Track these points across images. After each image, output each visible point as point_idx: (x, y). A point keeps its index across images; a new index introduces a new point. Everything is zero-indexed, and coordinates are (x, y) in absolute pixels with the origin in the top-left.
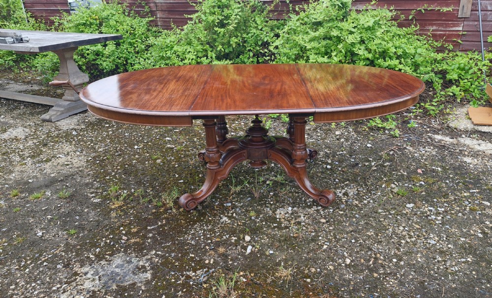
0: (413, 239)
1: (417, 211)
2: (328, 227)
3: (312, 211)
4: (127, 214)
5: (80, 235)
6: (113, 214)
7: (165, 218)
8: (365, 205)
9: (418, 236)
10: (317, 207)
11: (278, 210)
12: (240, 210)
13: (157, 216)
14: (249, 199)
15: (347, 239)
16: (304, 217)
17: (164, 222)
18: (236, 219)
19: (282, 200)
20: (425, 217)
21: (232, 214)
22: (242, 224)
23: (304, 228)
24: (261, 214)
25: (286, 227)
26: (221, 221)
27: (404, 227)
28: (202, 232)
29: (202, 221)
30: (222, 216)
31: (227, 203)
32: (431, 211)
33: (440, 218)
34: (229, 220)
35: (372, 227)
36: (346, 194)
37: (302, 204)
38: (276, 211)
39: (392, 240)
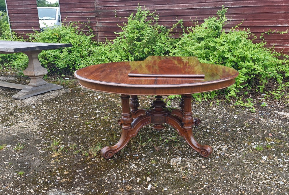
0: (268, 181)
1: (270, 161)
2: (207, 172)
3: (195, 160)
4: (63, 161)
5: (26, 176)
6: (53, 161)
7: (90, 165)
8: (234, 157)
9: (271, 178)
10: (200, 158)
11: (172, 159)
12: (145, 159)
13: (84, 163)
14: (152, 151)
15: (221, 180)
16: (190, 164)
17: (89, 167)
18: (141, 166)
19: (175, 153)
20: (275, 165)
21: (139, 162)
22: (145, 169)
23: (190, 172)
24: (160, 162)
25: (177, 172)
26: (131, 167)
27: (261, 172)
28: (116, 174)
29: (116, 166)
30: (131, 163)
31: (136, 154)
32: (279, 161)
33: (286, 166)
34: (136, 166)
35: (239, 172)
36: (220, 149)
37: (189, 156)
38: (170, 160)
39: (253, 181)
